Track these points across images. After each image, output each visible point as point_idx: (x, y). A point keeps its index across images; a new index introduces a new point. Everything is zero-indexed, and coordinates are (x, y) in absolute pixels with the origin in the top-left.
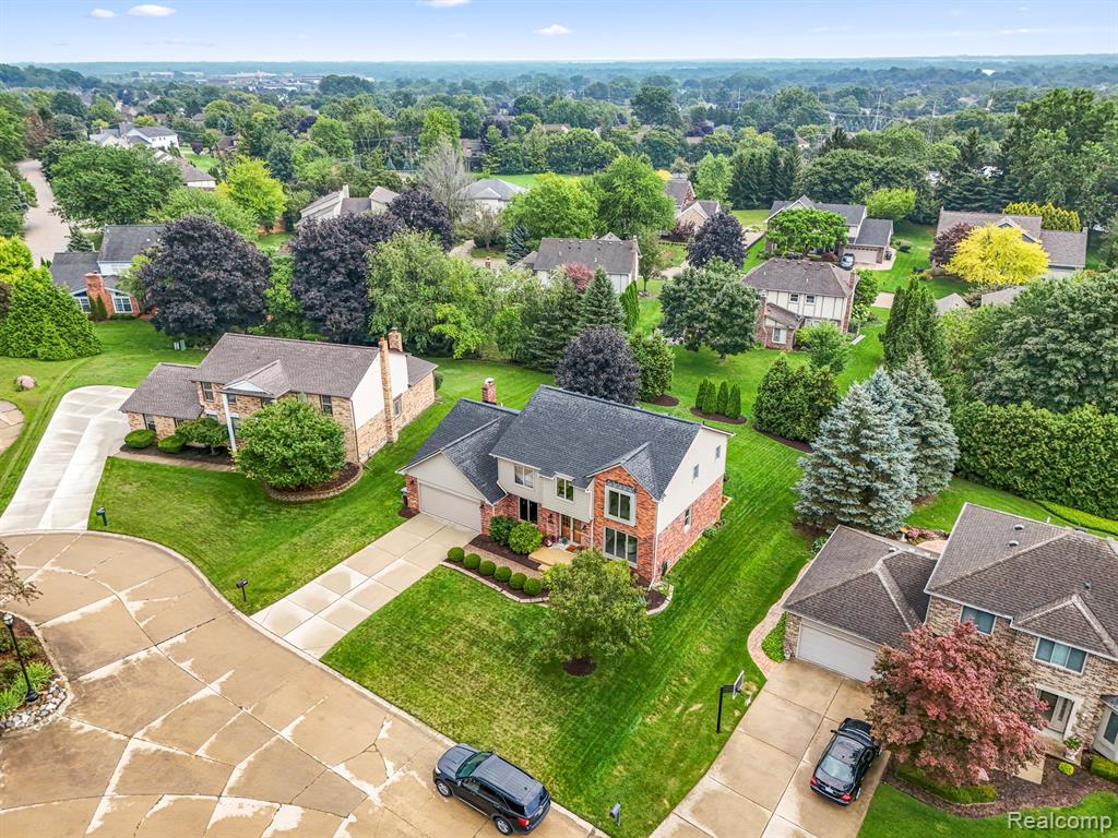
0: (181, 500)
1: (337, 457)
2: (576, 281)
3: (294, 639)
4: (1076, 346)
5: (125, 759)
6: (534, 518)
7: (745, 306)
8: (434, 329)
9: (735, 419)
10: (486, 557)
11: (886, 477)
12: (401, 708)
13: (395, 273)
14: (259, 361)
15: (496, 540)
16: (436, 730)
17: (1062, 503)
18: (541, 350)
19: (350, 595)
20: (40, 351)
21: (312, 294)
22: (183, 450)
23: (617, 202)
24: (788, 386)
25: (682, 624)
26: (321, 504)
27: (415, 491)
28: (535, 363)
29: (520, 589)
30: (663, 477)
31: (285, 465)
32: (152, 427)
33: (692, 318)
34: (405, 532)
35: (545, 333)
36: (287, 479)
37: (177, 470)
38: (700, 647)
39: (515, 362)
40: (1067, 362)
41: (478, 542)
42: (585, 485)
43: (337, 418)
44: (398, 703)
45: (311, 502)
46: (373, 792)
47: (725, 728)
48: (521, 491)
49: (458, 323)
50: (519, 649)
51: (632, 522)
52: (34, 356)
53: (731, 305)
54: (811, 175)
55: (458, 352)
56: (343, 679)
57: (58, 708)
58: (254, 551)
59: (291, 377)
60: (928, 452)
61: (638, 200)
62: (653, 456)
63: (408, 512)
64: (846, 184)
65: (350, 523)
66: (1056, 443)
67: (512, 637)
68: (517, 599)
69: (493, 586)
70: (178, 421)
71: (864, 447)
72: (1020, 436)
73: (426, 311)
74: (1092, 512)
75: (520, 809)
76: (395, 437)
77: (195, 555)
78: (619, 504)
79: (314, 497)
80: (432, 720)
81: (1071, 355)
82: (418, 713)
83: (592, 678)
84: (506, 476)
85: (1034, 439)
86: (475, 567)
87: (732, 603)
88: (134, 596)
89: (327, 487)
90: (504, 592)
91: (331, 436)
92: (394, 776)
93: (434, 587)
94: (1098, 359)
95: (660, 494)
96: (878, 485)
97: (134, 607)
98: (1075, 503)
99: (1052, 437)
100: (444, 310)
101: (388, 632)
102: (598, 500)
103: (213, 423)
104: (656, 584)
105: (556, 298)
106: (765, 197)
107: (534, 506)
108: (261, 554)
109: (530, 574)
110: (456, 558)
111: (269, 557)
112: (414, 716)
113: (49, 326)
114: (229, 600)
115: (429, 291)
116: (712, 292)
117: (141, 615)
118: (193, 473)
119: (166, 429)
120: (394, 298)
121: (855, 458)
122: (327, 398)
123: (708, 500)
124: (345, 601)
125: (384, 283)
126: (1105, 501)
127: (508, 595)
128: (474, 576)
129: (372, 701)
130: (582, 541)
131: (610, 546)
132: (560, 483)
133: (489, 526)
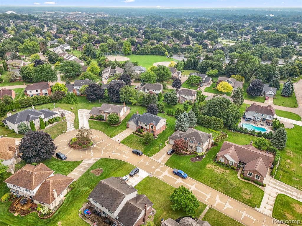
0: (100, 125)
1: (119, 121)
2: (151, 94)
3: (117, 140)
5: (103, 150)
6: (143, 129)
7: (175, 99)
8: (129, 101)
9: (172, 116)
10: (137, 133)
11: (184, 125)
13: (124, 92)
14: (108, 108)
15: (138, 131)
18: (145, 104)
20: (71, 103)
21: (111, 95)
22: (98, 119)
23: (161, 73)
24: (179, 112)
25: (158, 140)
26: (117, 126)
27: (128, 125)
28: (144, 106)
29: (141, 136)
30: (157, 124)
31: (113, 122)
32: (93, 116)
33: (168, 100)
34: (127, 130)
35: (146, 101)
36: (113, 123)
37: (98, 122)
38: (160, 142)
39: (141, 105)
41: (136, 131)
42: (148, 125)
43: (118, 115)
46: (127, 153)
47: (160, 149)
48: (141, 125)
49: (133, 100)
50: (140, 142)
51: (153, 129)
52: (70, 103)
53: (173, 98)
55: (133, 104)
57: (95, 145)
58: (110, 132)
59: (112, 110)
60: (192, 122)
62: (156, 122)
63: (127, 128)
64: (207, 67)
65: (121, 129)
66: (209, 121)
67: (140, 141)
70: (97, 115)
71: (181, 121)
72: (205, 120)
73: (128, 98)
75: (140, 153)
76: (125, 118)
77: (104, 132)
78: (152, 127)
80: (131, 148)
83: (148, 145)
84: (139, 124)
85: (207, 120)
86: (136, 134)
87: (164, 138)
88: (98, 136)
89: (117, 124)
90: (139, 136)
91: (118, 118)
92: (128, 152)
93: (131, 136)
95: (156, 126)
96: (183, 126)
97: (99, 137)
98: (211, 128)
99: (209, 120)
100: (131, 98)
101: (126, 140)
102: (150, 127)
103: (101, 115)
104: (156, 136)
105: (148, 96)
107: (143, 127)
108: (111, 132)
109: (142, 135)
110: (133, 133)
111: (112, 132)
113: (72, 99)
114: (109, 137)
115: (128, 95)
116: (171, 96)
117: (100, 138)
118: (100, 122)
119: (95, 116)
120: (123, 96)
121: (180, 122)
122: (117, 113)
123: (163, 127)
124: (121, 137)
125: (122, 94)
126: (214, 128)
129: (125, 146)
130: (148, 131)
131: (151, 132)
132: (145, 124)
133: (137, 129)
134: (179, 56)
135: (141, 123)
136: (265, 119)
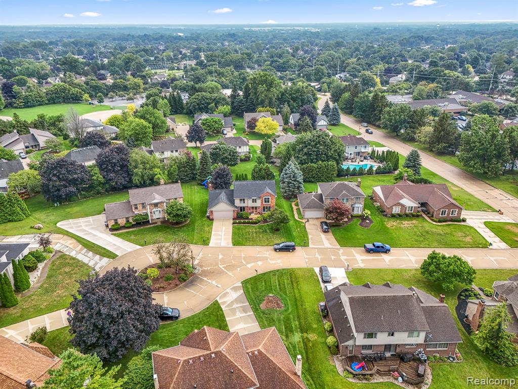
3: (223, 245)
4: (314, 149)
5: (223, 269)
10: (242, 221)
12: (257, 246)
14: (149, 195)
15: (238, 217)
19: (223, 235)
26: (188, 225)
27: (212, 214)
32: (117, 223)
34: (216, 223)
35: (184, 171)
40: (313, 153)
41: (235, 219)
42: (260, 198)
44: (255, 245)
46: (268, 256)
49: (160, 174)
51: (270, 203)
56: (241, 246)
57: (199, 268)
63: (212, 220)
65: (203, 225)
67: (262, 230)
68: (255, 225)
69: (248, 225)
70: (127, 218)
73: (151, 172)
79: (185, 224)
80: (264, 245)
83: (281, 231)
86: (240, 223)
90: (251, 225)
93: (237, 229)
100: (157, 171)
101: (239, 238)
107: (244, 208)
110: (234, 223)
112: (260, 246)
113: (16, 207)
114: (200, 245)
115: (148, 166)
119: (122, 222)
122: (176, 199)
127: (253, 225)
129: (250, 247)
130: (258, 211)
131: (264, 210)
132: (253, 199)
133: (236, 215)
134: (111, 100)
135: (241, 200)
136: (359, 153)
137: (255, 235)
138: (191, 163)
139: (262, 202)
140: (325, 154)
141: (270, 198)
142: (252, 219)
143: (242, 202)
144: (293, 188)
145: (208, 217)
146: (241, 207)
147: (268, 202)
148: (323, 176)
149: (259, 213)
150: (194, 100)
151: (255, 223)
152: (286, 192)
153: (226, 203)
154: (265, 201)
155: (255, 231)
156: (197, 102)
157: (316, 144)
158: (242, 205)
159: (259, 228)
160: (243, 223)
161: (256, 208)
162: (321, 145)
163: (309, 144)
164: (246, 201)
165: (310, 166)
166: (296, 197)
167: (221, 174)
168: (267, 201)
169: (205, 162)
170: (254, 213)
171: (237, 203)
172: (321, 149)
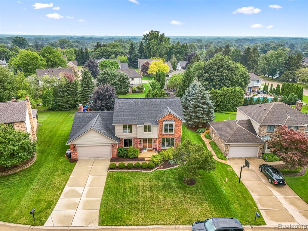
3: (77, 224)
4: (216, 74)
12: (153, 225)
15: (121, 156)
16: (173, 225)
17: (225, 111)
18: (62, 103)
19: (84, 196)
27: (76, 150)
28: (60, 108)
40: (216, 78)
41: (114, 160)
42: (156, 124)
44: (149, 223)
45: (21, 171)
50: (168, 185)
51: (173, 132)
54: (97, 54)
56: (118, 227)
61: (56, 59)
63: (74, 161)
65: (52, 172)
67: (161, 183)
68: (149, 171)
69: (137, 171)
74: (232, 111)
79: (22, 169)
80: (168, 222)
81: (216, 76)
82: (161, 223)
83: (197, 184)
84: (118, 133)
85: (217, 97)
86: (124, 167)
90: (142, 171)
94: (223, 76)
98: (228, 110)
99: (221, 95)
106: (82, 62)
107: (131, 140)
108: (20, 199)
110: (114, 167)
111: (26, 198)
112: (160, 224)
114: (24, 224)
122: (11, 124)
124: (84, 199)
127: (144, 171)
128: (127, 170)
129: (138, 229)
130: (154, 146)
131: (163, 144)
132: (146, 127)
133: (116, 153)
135: (125, 127)
136: (251, 87)
137: (148, 194)
138: (73, 88)
139: (161, 131)
140: (229, 80)
141: (174, 123)
142: (143, 159)
143: (128, 130)
144: (202, 114)
145: (69, 156)
146: (125, 140)
147: (171, 130)
148: (229, 103)
149: (155, 149)
150: (98, 52)
151: (149, 168)
152: (190, 120)
153: (99, 132)
154: (166, 130)
155: (148, 183)
156: (100, 53)
157: (219, 68)
158: (127, 135)
159: (158, 178)
160: (127, 168)
161: (150, 140)
162: (225, 68)
163: (211, 68)
164: (134, 128)
165: (214, 92)
166: (205, 126)
167: (102, 95)
168: (169, 128)
169: (87, 85)
170: (148, 148)
171: (120, 132)
172: (225, 73)
